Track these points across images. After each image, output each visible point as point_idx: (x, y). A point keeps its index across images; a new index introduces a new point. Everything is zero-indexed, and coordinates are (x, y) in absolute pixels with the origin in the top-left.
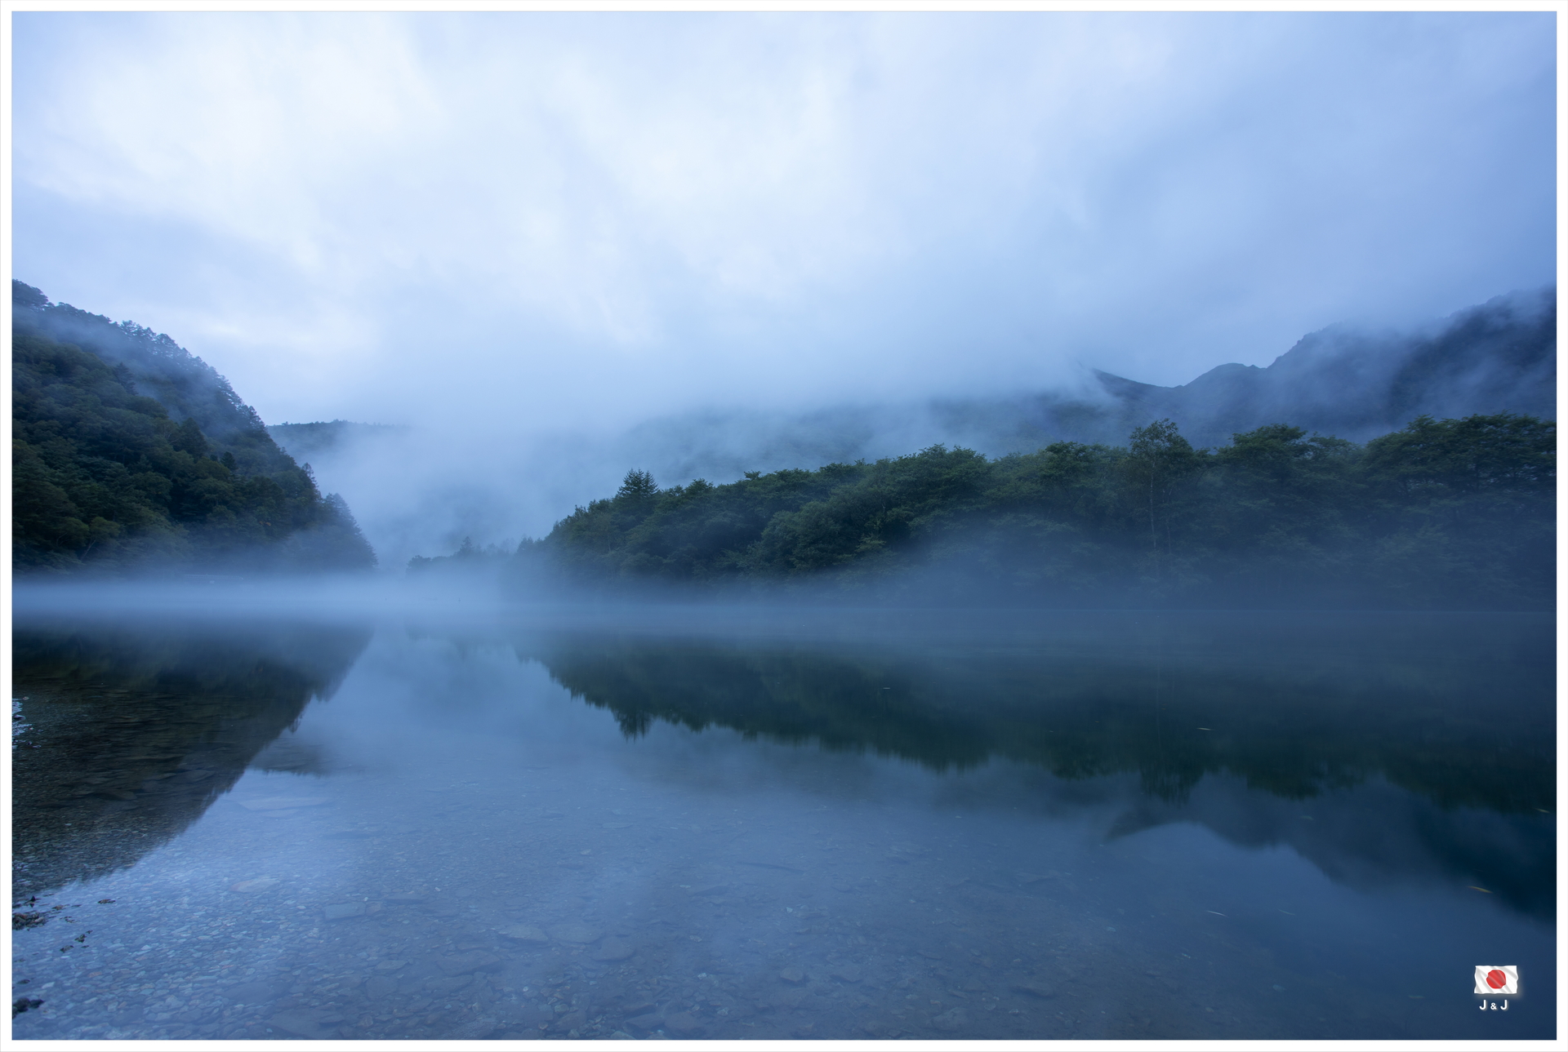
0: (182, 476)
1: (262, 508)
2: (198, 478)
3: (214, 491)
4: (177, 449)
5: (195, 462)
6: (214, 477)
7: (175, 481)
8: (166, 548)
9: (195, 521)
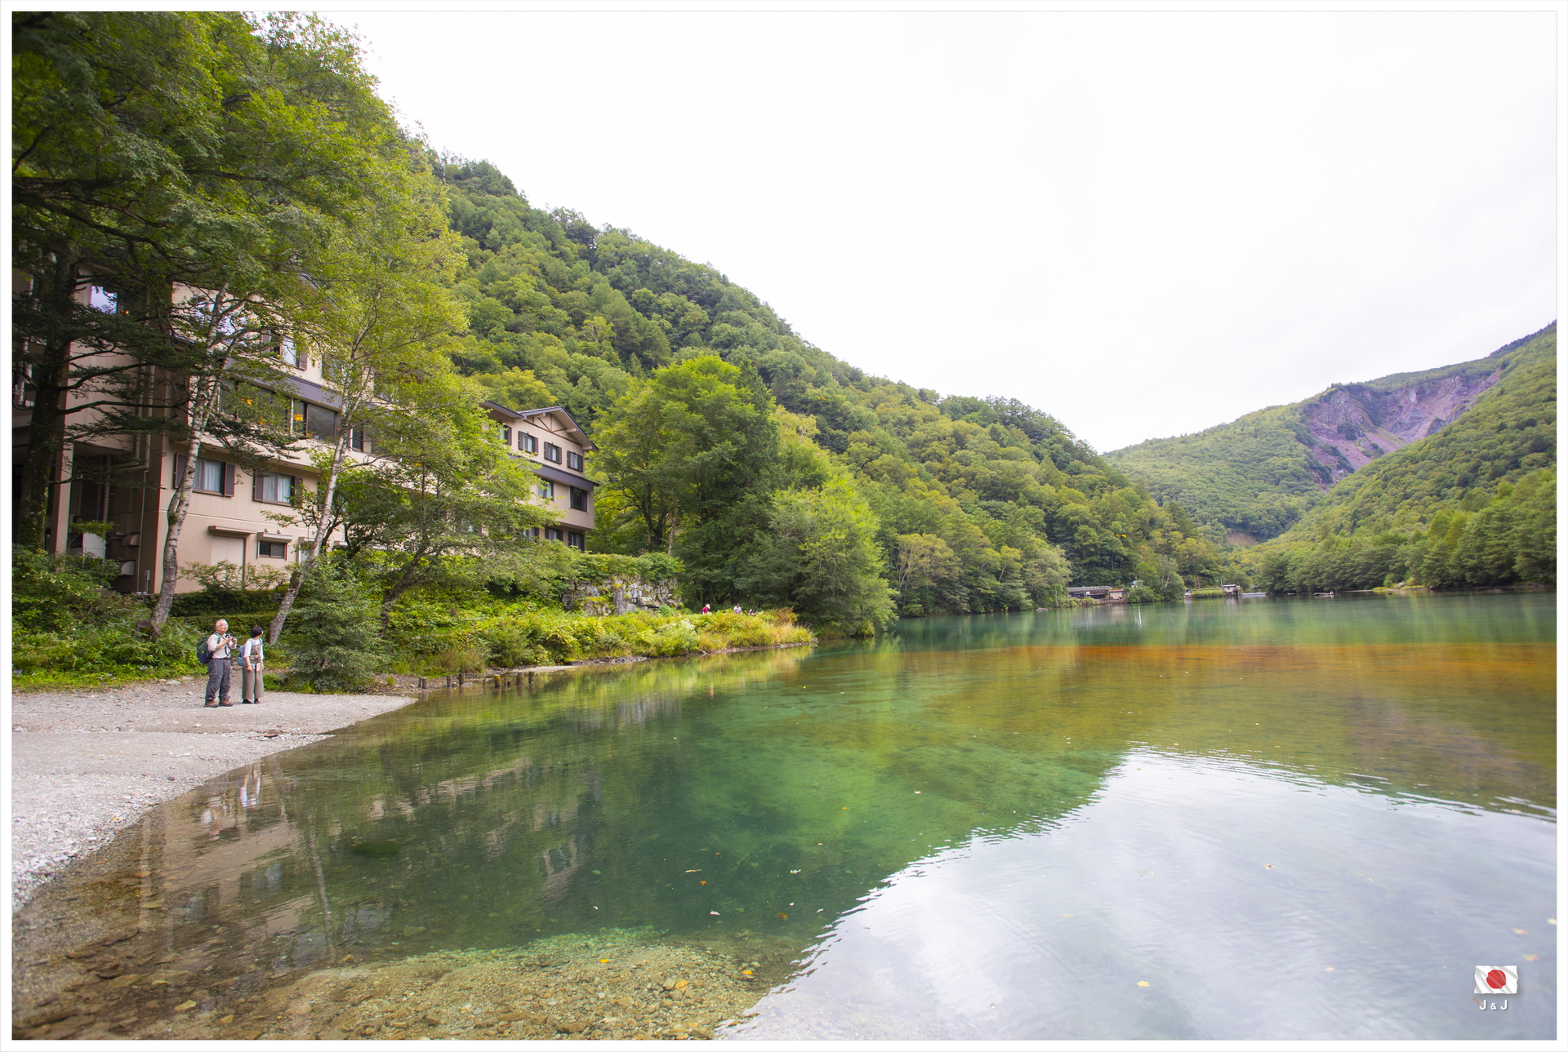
0: (1050, 505)
1: (1116, 523)
2: (1061, 505)
3: (1076, 513)
4: (1042, 484)
5: (1057, 492)
6: (1075, 502)
7: (1045, 510)
8: (1053, 566)
9: (1066, 541)
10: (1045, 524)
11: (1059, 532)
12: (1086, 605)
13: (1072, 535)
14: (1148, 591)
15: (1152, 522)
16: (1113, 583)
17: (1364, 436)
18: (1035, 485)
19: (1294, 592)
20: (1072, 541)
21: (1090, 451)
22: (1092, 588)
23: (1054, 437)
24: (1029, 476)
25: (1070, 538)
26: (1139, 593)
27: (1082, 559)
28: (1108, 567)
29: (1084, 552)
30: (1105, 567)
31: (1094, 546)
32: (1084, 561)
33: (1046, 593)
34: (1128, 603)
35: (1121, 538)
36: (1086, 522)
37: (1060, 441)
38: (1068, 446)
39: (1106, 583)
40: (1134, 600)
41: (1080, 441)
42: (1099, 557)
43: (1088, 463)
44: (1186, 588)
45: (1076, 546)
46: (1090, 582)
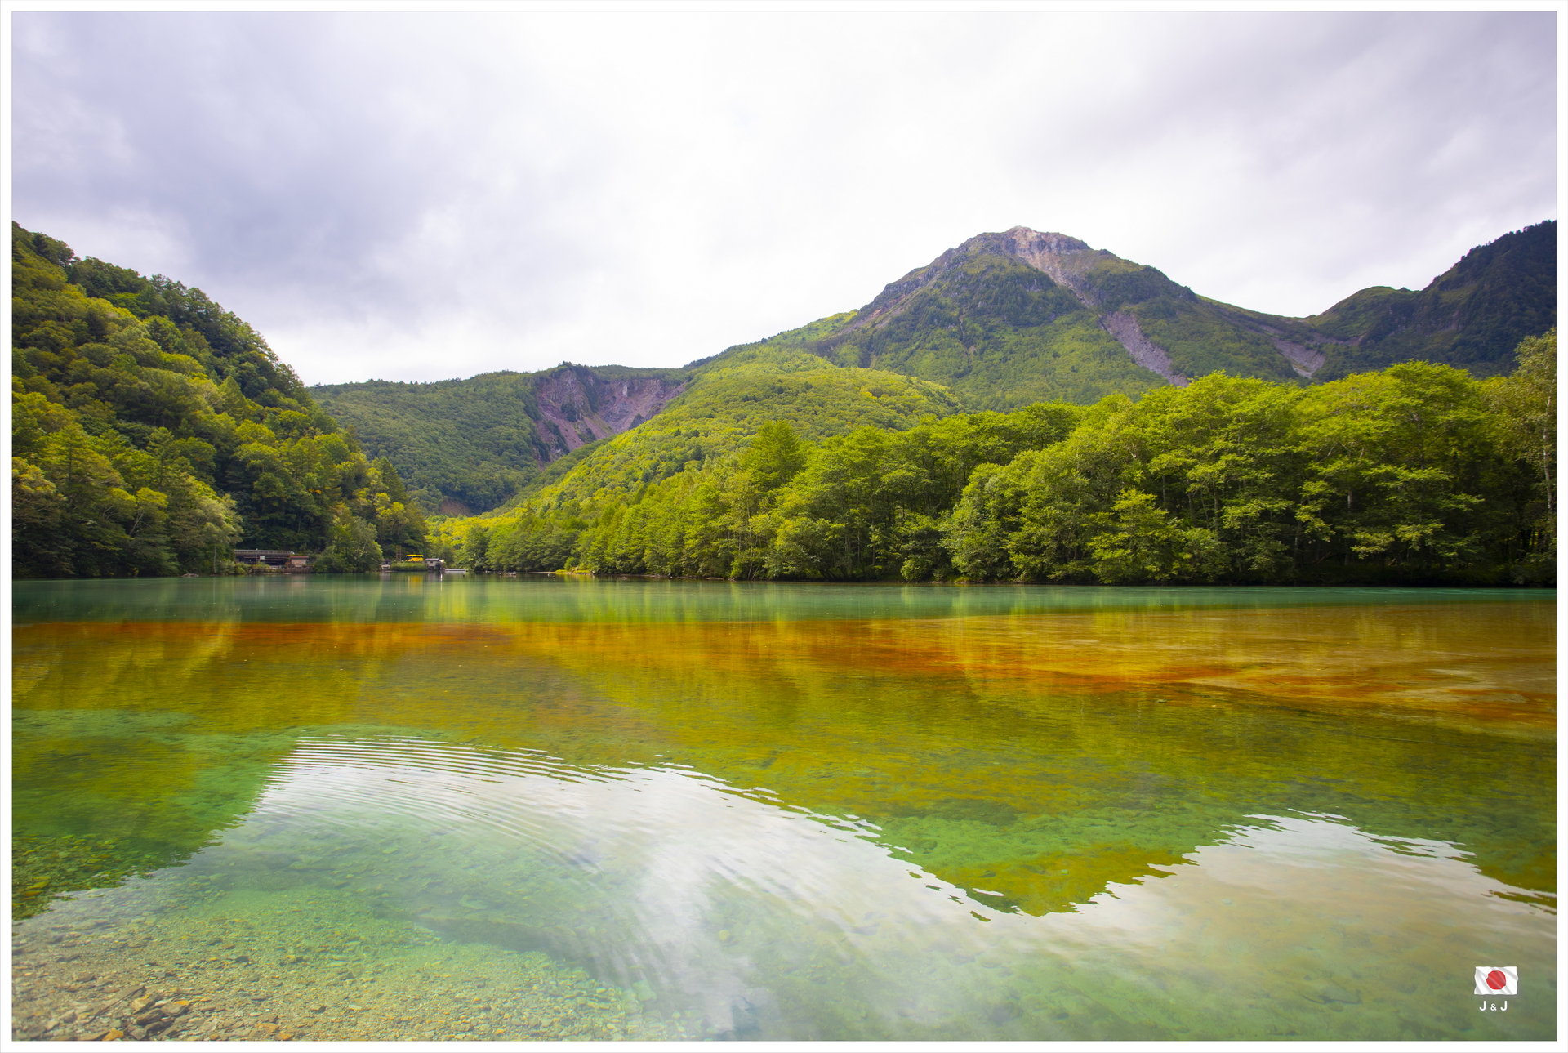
0: (225, 441)
1: (311, 474)
2: (241, 443)
3: (259, 456)
4: (218, 411)
5: (237, 425)
6: (261, 442)
7: (218, 447)
8: (217, 521)
9: (242, 489)
10: (213, 464)
11: (234, 477)
12: (258, 573)
13: (251, 483)
14: (338, 559)
15: (359, 479)
16: (297, 547)
17: (582, 419)
18: (207, 412)
19: (491, 570)
20: (250, 491)
21: (295, 382)
22: (269, 552)
23: (246, 354)
24: (201, 399)
25: (248, 486)
26: (328, 562)
27: (260, 514)
28: (294, 527)
29: (264, 506)
30: (290, 527)
31: (279, 500)
32: (262, 518)
33: (201, 554)
34: (312, 572)
35: (315, 494)
36: (272, 469)
37: (255, 360)
38: (265, 369)
39: (288, 547)
40: (319, 570)
41: (284, 366)
42: (283, 514)
43: (288, 395)
44: (383, 559)
45: (254, 497)
46: (267, 544)
